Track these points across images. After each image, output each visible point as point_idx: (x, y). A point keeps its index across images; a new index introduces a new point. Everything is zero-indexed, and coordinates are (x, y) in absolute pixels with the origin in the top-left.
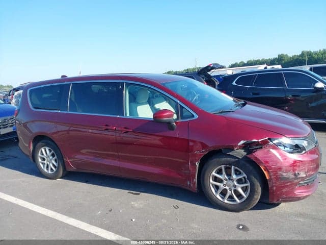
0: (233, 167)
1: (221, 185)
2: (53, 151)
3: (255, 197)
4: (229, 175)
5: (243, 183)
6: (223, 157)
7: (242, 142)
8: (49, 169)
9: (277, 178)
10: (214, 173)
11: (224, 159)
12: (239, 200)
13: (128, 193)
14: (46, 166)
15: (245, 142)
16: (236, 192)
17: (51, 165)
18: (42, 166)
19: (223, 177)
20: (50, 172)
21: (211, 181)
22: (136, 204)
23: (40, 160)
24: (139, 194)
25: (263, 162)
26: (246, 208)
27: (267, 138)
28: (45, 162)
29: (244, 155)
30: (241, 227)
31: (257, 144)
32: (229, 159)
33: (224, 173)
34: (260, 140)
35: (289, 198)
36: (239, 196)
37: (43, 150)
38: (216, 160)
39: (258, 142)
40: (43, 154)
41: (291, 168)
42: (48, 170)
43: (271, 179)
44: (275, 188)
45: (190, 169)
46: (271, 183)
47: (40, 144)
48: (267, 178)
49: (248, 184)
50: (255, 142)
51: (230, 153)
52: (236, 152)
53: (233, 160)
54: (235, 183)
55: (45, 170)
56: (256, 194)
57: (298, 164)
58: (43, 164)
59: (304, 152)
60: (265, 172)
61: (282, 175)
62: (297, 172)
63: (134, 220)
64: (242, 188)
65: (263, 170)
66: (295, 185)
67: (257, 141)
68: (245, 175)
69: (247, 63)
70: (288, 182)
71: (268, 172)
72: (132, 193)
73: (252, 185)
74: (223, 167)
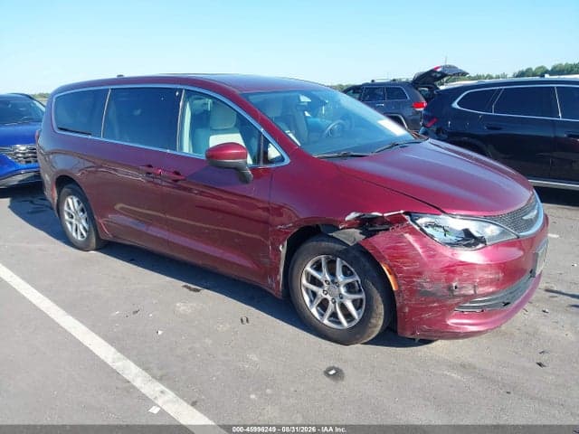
0: (338, 259)
1: (320, 291)
2: (81, 205)
3: (373, 321)
4: (333, 273)
5: (355, 293)
6: (323, 241)
7: (353, 215)
8: (79, 233)
9: (412, 292)
10: (308, 268)
11: (324, 244)
12: (348, 322)
13: (185, 286)
14: (74, 227)
15: (358, 215)
16: (343, 307)
17: (81, 227)
18: (69, 226)
19: (324, 276)
20: (79, 238)
21: (304, 281)
22: (181, 307)
23: (67, 217)
24: (198, 291)
25: (387, 257)
26: (358, 339)
27: (402, 212)
28: (73, 221)
29: (357, 240)
30: (332, 372)
31: (382, 220)
32: (331, 245)
33: (324, 270)
34: (386, 215)
35: (435, 331)
36: (348, 316)
37: (70, 201)
38: (311, 245)
39: (383, 217)
40: (70, 209)
41: (444, 275)
42: (77, 233)
43: (400, 291)
44: (407, 310)
45: (271, 256)
46: (401, 298)
47: (65, 190)
48: (394, 289)
49: (362, 296)
50: (377, 217)
51: (334, 234)
52: (344, 233)
53: (338, 247)
54: (343, 290)
55: (74, 234)
56: (374, 315)
57: (459, 268)
58: (71, 223)
59: (481, 246)
60: (389, 276)
61: (423, 287)
62: (454, 285)
63: (160, 333)
64: (354, 302)
65: (387, 273)
66: (451, 308)
67: (380, 215)
68: (357, 278)
69: (552, 70)
70: (434, 302)
71: (396, 277)
72: (189, 288)
73: (369, 298)
74: (323, 257)
